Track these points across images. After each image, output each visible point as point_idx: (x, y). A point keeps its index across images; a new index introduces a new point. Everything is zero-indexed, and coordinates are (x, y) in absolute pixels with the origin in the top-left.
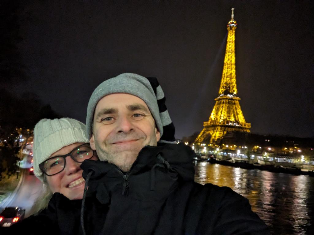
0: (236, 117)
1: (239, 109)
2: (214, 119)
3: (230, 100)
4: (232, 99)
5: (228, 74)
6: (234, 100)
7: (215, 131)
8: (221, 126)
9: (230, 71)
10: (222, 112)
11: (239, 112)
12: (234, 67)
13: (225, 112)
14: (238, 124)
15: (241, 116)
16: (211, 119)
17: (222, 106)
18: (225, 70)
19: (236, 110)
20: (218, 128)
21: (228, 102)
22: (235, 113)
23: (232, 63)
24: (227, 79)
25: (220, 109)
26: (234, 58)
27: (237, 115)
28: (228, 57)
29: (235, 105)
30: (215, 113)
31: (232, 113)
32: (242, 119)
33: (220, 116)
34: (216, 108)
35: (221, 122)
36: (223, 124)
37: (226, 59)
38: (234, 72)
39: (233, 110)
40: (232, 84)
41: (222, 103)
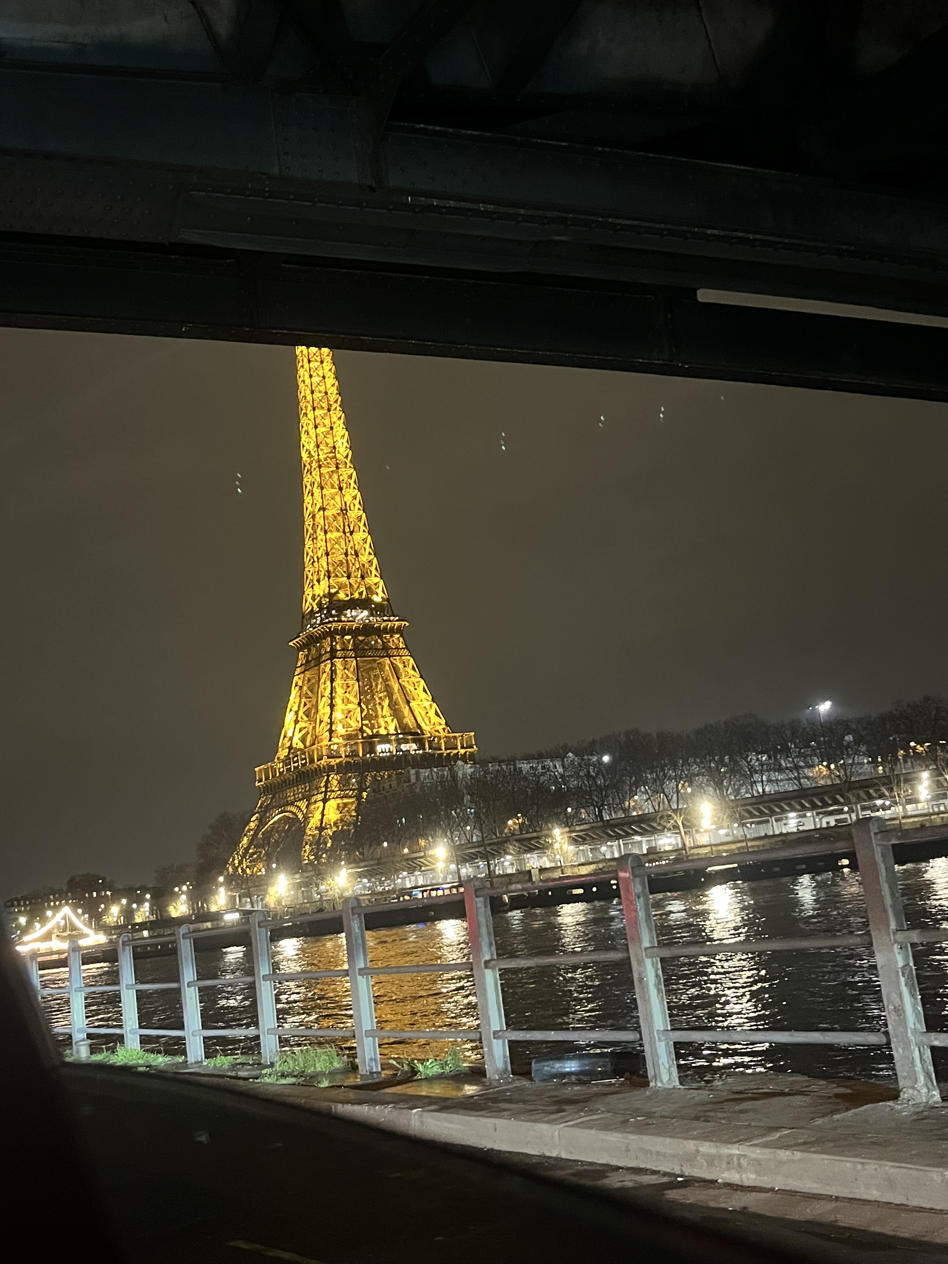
0: (406, 711)
1: (411, 672)
2: (303, 740)
3: (360, 638)
4: (367, 630)
5: (329, 513)
6: (379, 632)
7: (315, 802)
8: (342, 769)
9: (338, 498)
10: (332, 698)
11: (412, 689)
12: (350, 477)
13: (352, 699)
14: (420, 742)
15: (427, 704)
16: (288, 745)
17: (328, 669)
18: (312, 495)
19: (398, 679)
20: (327, 781)
21: (355, 649)
22: (397, 695)
23: (338, 456)
24: (329, 535)
25: (322, 686)
26: (340, 430)
27: (408, 702)
28: (312, 432)
29: (390, 657)
30: (301, 713)
31: (380, 698)
32: (434, 719)
33: (326, 719)
34: (301, 688)
35: (337, 751)
36: (346, 756)
37: (307, 442)
38: (355, 498)
39: (386, 680)
40: (357, 556)
41: (328, 655)
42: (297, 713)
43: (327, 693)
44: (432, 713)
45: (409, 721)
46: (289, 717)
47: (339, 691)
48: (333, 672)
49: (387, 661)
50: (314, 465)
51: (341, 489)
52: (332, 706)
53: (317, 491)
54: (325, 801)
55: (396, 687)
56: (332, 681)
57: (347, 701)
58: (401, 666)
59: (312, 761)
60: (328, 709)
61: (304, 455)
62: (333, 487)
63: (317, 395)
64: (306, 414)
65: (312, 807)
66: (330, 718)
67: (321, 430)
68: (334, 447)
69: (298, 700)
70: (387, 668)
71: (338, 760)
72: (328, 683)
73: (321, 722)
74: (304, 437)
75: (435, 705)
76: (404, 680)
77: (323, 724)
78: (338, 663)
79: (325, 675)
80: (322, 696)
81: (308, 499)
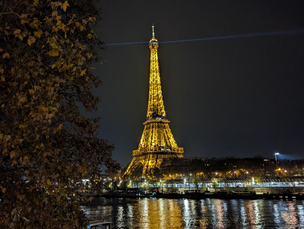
1: (170, 133)
2: (144, 146)
3: (159, 124)
4: (161, 122)
5: (155, 95)
6: (163, 123)
7: (146, 160)
8: (153, 153)
9: (157, 92)
10: (152, 137)
11: (170, 136)
12: (160, 88)
13: (156, 137)
14: (171, 149)
15: (173, 140)
16: (141, 146)
17: (151, 130)
18: (151, 91)
19: (167, 134)
20: (150, 156)
21: (158, 126)
22: (166, 138)
23: (158, 83)
24: (154, 100)
25: (150, 134)
26: (159, 77)
27: (169, 140)
28: (152, 77)
29: (165, 129)
30: (144, 139)
31: (162, 138)
32: (174, 144)
33: (150, 142)
34: (145, 134)
35: (152, 149)
36: (154, 151)
37: (151, 80)
38: (160, 92)
39: (164, 134)
40: (160, 105)
41: (152, 127)
42: (143, 139)
43: (151, 136)
44: (174, 143)
45: (168, 144)
46: (142, 140)
47: (154, 135)
48: (153, 131)
49: (165, 130)
50: (152, 84)
51: (158, 90)
52: (152, 139)
53: (152, 90)
54: (149, 160)
55: (166, 136)
56: (152, 133)
57: (155, 138)
58: (168, 131)
59: (146, 151)
60: (151, 139)
61: (150, 82)
62: (156, 90)
63: (154, 69)
64: (151, 73)
65: (146, 161)
66: (151, 141)
67: (154, 77)
68: (157, 81)
69: (144, 136)
70: (165, 131)
71: (152, 151)
72: (151, 134)
73: (149, 142)
74: (150, 78)
75: (175, 141)
76: (168, 134)
77: (149, 143)
78: (154, 129)
79: (151, 132)
80: (150, 136)
81: (150, 92)
